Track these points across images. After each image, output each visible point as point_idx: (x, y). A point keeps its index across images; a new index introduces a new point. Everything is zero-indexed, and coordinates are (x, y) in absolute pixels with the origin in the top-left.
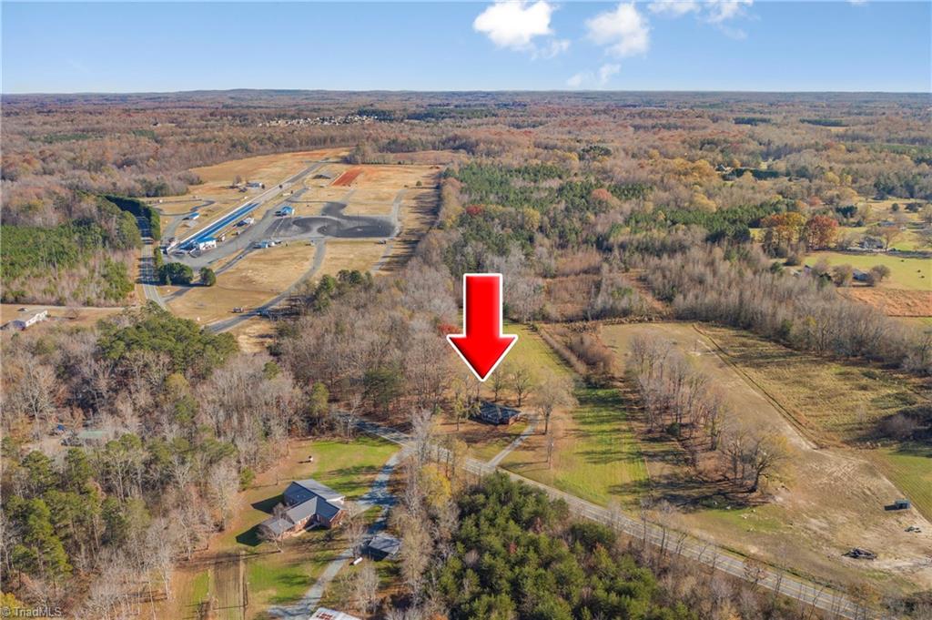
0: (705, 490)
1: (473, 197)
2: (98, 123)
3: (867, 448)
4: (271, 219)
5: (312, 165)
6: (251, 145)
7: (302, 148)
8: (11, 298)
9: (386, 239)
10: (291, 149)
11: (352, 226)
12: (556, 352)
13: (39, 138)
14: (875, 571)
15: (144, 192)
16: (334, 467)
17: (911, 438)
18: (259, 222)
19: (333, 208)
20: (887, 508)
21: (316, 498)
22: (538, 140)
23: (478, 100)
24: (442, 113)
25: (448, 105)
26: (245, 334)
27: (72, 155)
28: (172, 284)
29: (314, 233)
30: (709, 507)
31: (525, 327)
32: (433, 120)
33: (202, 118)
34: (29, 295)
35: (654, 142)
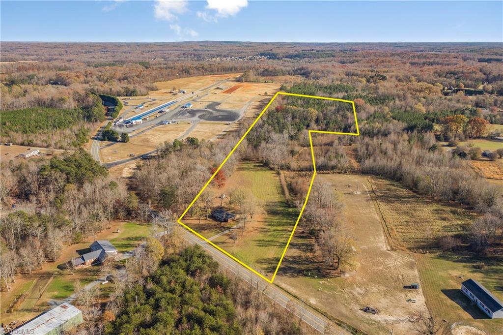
0: (310, 266)
1: (289, 102)
2: (126, 57)
3: (420, 253)
4: (179, 109)
5: (218, 82)
6: (191, 71)
7: (219, 73)
8: (26, 143)
9: (230, 122)
10: (212, 73)
11: (217, 115)
12: (282, 187)
13: (92, 65)
14: (371, 320)
15: (125, 94)
16: (126, 236)
17: (451, 250)
18: (171, 111)
19: (213, 105)
20: (405, 287)
21: (101, 250)
22: (349, 71)
23: (332, 48)
24: (304, 55)
25: (313, 50)
26: (128, 167)
27: (100, 74)
28: (108, 141)
29: (196, 118)
30: (306, 275)
31: (275, 172)
32: (298, 58)
33: (178, 56)
34: (35, 142)
35: (416, 72)
